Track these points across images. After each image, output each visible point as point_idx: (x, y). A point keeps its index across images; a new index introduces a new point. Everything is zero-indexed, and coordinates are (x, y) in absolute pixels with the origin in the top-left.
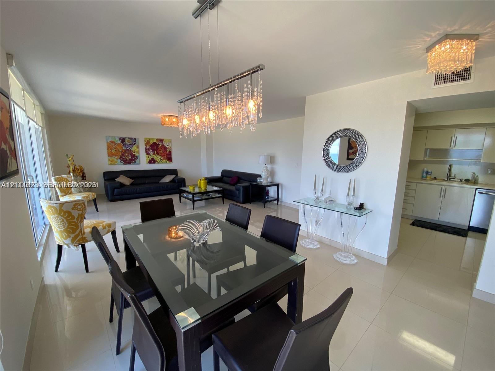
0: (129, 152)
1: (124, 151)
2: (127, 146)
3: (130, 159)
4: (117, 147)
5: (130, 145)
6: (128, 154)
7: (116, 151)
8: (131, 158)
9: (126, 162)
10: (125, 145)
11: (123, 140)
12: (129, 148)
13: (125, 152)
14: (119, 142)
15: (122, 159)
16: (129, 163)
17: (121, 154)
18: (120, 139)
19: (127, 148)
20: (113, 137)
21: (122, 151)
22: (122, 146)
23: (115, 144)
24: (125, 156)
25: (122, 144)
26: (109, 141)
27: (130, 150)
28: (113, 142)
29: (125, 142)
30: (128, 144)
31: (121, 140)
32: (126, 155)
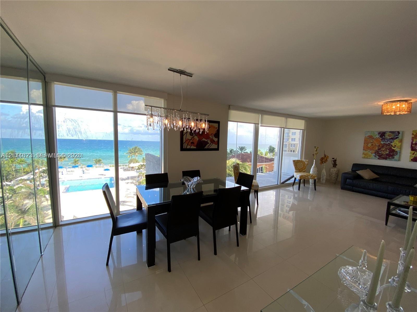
0: (388, 147)
1: (381, 146)
2: (386, 141)
3: (387, 155)
4: (375, 141)
5: (389, 139)
6: (386, 149)
7: (372, 145)
8: (388, 153)
9: (382, 157)
10: (383, 139)
11: (382, 134)
12: (388, 142)
13: (383, 147)
14: (378, 136)
15: (378, 154)
16: (386, 159)
17: (377, 149)
18: (379, 133)
19: (386, 143)
20: (372, 132)
21: (379, 146)
22: (381, 141)
23: (372, 139)
24: (381, 151)
25: (381, 139)
26: (367, 136)
27: (389, 145)
28: (371, 137)
29: (384, 136)
30: (388, 138)
31: (380, 135)
32: (383, 149)
